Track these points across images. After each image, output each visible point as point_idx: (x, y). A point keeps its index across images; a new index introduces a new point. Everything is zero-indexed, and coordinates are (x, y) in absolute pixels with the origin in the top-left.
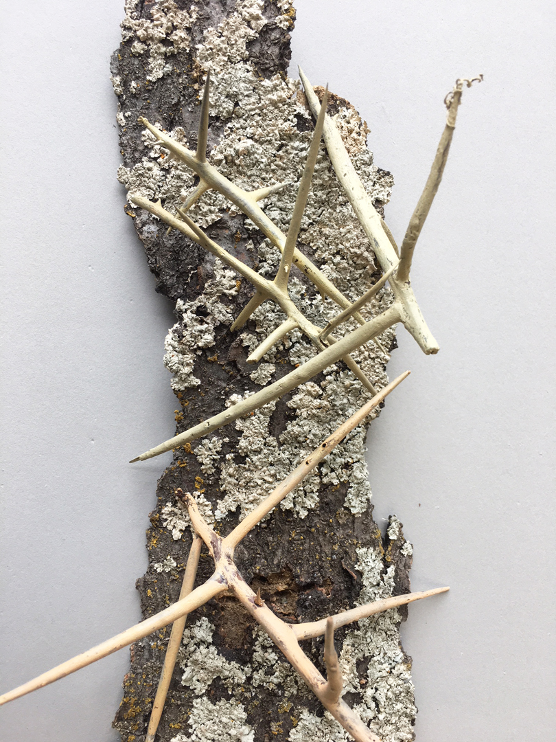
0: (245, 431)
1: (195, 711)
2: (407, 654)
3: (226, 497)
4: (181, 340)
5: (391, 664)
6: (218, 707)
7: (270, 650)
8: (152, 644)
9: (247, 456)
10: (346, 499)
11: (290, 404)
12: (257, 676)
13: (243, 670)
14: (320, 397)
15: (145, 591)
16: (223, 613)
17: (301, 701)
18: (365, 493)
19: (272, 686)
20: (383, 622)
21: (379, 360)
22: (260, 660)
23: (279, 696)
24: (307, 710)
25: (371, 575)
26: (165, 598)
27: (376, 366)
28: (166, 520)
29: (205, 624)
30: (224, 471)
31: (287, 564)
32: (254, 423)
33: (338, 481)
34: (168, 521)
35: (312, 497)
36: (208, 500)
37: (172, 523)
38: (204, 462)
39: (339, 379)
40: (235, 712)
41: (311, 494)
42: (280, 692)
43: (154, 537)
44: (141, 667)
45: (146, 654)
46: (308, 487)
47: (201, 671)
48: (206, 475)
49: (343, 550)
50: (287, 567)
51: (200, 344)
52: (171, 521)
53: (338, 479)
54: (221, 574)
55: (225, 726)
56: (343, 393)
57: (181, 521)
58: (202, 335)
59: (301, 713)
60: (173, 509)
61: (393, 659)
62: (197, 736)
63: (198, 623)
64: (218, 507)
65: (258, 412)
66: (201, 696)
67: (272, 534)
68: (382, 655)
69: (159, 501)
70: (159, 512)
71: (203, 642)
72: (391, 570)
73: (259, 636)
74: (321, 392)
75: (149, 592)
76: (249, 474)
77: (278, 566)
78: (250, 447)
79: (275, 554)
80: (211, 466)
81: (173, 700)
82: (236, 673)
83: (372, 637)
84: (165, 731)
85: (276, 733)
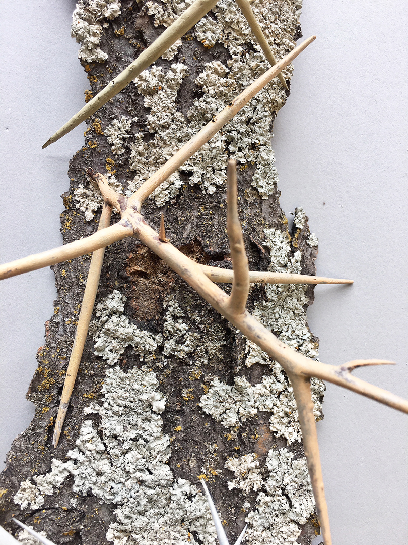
0: (153, 107)
1: (108, 381)
2: (314, 335)
3: (137, 177)
4: (87, 6)
5: (299, 342)
6: (130, 375)
7: (180, 321)
8: (67, 321)
9: (156, 132)
10: (254, 178)
11: (197, 80)
12: (169, 345)
13: (154, 339)
14: (226, 75)
15: (59, 271)
16: (134, 287)
17: (211, 371)
18: (271, 177)
19: (182, 355)
20: (291, 302)
21: (284, 46)
22: (171, 330)
23: (190, 365)
24: (217, 378)
25: (279, 254)
26: (78, 276)
27: (282, 53)
28: (78, 202)
29: (117, 296)
30: (133, 150)
31: (196, 238)
32: (162, 97)
33: (245, 161)
34: (80, 203)
35: (220, 175)
36: (118, 180)
37: (85, 205)
38: (114, 143)
39: (245, 60)
40: (147, 379)
41: (220, 172)
42: (191, 362)
43: (67, 220)
44: (56, 342)
45: (61, 329)
46: (215, 165)
47: (113, 341)
48: (116, 156)
49: (251, 227)
50: (196, 240)
51: (107, 14)
52: (83, 202)
53: (245, 159)
54: (127, 220)
55: (137, 392)
56: (250, 75)
57: (93, 203)
58: (108, 5)
59: (212, 380)
60: (85, 190)
61: (300, 337)
62: (109, 404)
63: (110, 296)
64: (129, 187)
65: (165, 87)
66: (113, 366)
67: (181, 210)
68: (290, 331)
69: (72, 182)
70: (72, 193)
71: (114, 313)
72: (298, 255)
73: (170, 306)
74: (227, 70)
75: (64, 272)
76: (157, 150)
77: (187, 238)
78: (158, 122)
79: (185, 229)
80: (120, 145)
81: (86, 372)
82: (148, 341)
83: (280, 313)
84: (78, 401)
85: (188, 399)
